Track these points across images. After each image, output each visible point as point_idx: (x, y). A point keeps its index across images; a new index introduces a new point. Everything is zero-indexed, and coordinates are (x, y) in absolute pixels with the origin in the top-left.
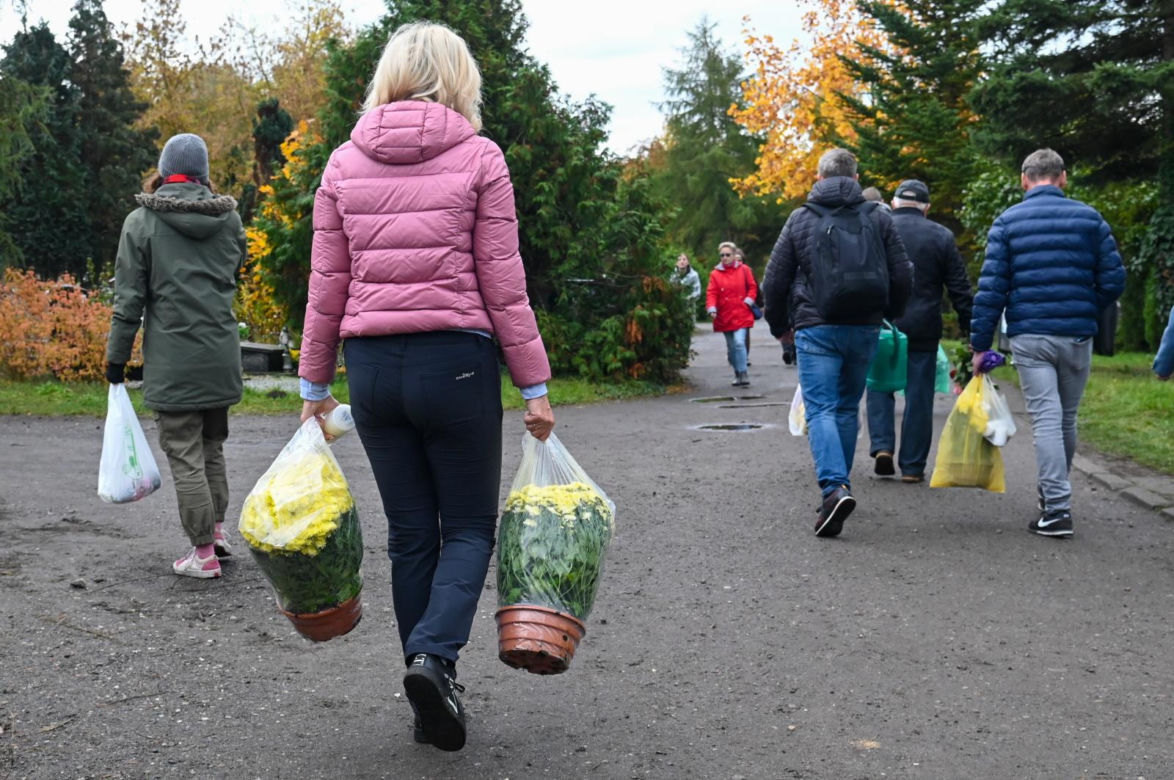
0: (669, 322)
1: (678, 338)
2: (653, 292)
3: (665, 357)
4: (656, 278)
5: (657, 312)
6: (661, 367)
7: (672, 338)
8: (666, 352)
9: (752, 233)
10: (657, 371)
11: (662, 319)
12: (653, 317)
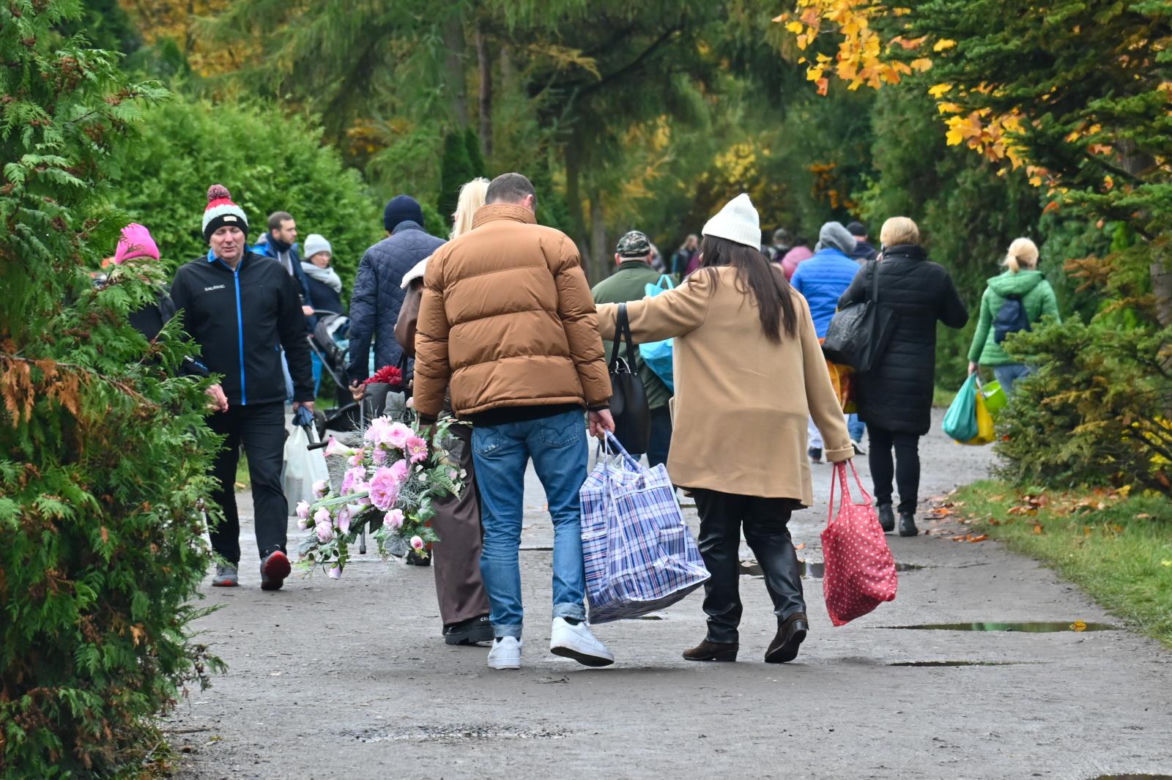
0: (104, 539)
1: (141, 600)
2: (40, 418)
3: (85, 680)
4: (52, 365)
5: (50, 505)
6: (68, 726)
7: (115, 601)
8: (91, 657)
9: (570, 42)
10: (52, 741)
11: (73, 535)
12: (34, 525)
